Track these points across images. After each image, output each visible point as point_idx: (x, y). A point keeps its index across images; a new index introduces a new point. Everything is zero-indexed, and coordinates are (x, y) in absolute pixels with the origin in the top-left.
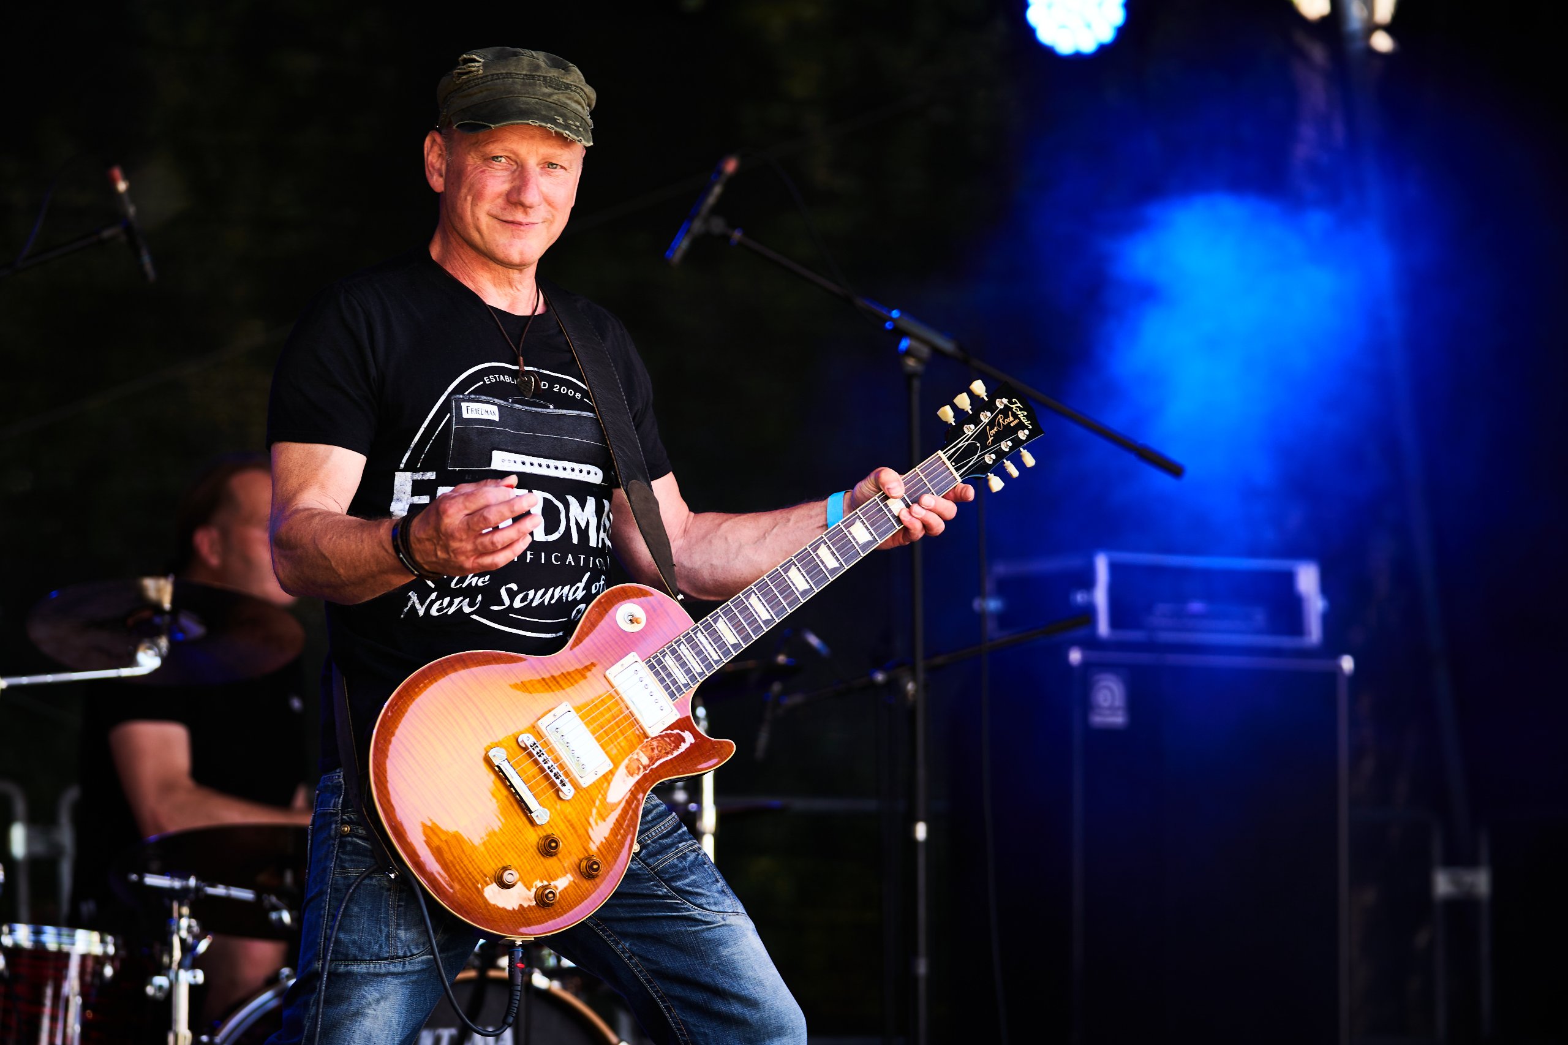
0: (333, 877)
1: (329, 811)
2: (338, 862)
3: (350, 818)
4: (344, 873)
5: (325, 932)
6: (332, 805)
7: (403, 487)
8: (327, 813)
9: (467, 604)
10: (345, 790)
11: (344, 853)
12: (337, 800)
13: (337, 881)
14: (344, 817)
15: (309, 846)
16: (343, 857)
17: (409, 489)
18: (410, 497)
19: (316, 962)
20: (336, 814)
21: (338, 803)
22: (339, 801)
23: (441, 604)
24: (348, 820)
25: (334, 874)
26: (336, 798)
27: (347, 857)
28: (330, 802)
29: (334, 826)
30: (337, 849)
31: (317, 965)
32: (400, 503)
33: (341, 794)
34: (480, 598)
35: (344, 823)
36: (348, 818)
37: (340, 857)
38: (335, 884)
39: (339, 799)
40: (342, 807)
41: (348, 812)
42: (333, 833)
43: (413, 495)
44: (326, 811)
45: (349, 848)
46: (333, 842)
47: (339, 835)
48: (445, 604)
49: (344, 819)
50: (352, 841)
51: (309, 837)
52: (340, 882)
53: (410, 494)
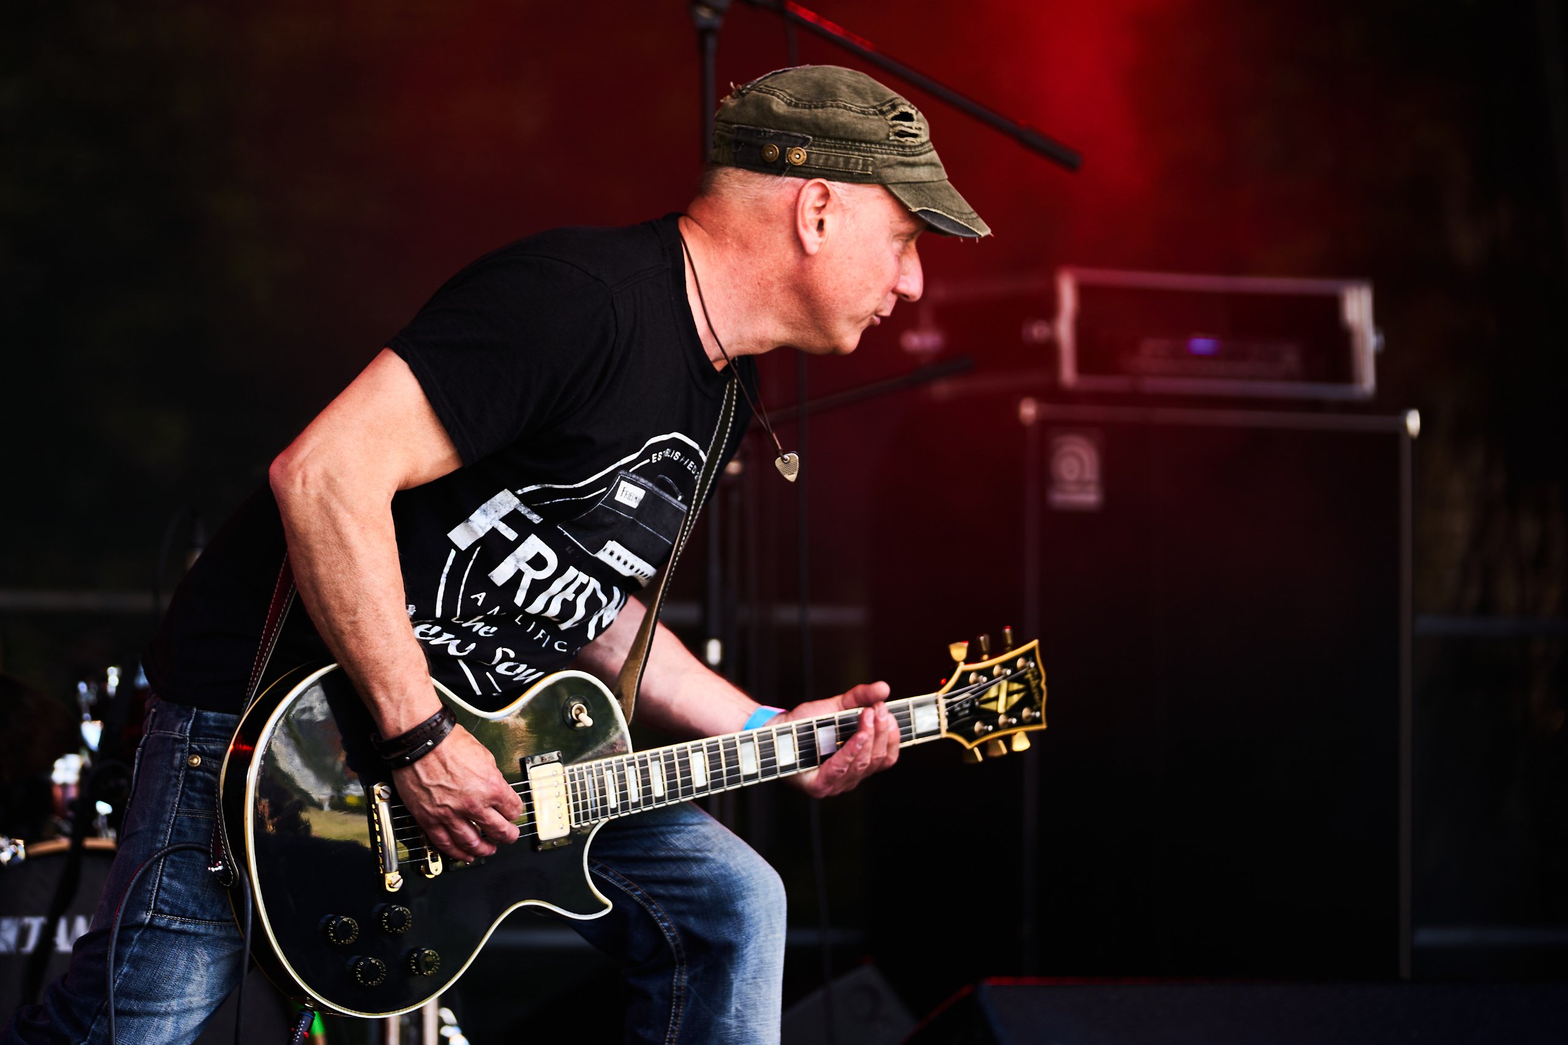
0: (176, 816)
1: (173, 736)
2: (184, 798)
3: (202, 748)
4: (192, 814)
5: (161, 880)
6: (177, 729)
7: (501, 507)
8: (169, 738)
9: (456, 644)
10: (196, 714)
11: (191, 789)
12: (185, 724)
13: (182, 821)
14: (193, 746)
15: (135, 772)
16: (191, 794)
17: (505, 512)
18: (497, 518)
19: (145, 913)
20: (183, 741)
21: (186, 728)
22: (187, 725)
23: (429, 629)
24: (199, 749)
25: (177, 813)
26: (183, 722)
27: (197, 795)
28: (175, 725)
29: (178, 755)
30: (182, 782)
31: (145, 916)
32: (484, 516)
33: (191, 718)
34: (473, 646)
35: (193, 752)
36: (199, 747)
37: (187, 793)
38: (179, 825)
39: (188, 723)
40: (190, 733)
41: (199, 741)
42: (177, 762)
43: (503, 520)
44: (167, 735)
45: (199, 784)
46: (177, 773)
47: (185, 767)
48: (432, 632)
49: (194, 748)
50: (204, 776)
51: (136, 761)
52: (186, 823)
53: (501, 517)
